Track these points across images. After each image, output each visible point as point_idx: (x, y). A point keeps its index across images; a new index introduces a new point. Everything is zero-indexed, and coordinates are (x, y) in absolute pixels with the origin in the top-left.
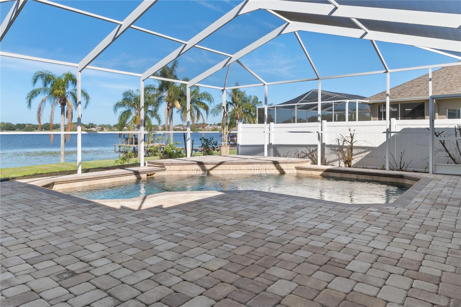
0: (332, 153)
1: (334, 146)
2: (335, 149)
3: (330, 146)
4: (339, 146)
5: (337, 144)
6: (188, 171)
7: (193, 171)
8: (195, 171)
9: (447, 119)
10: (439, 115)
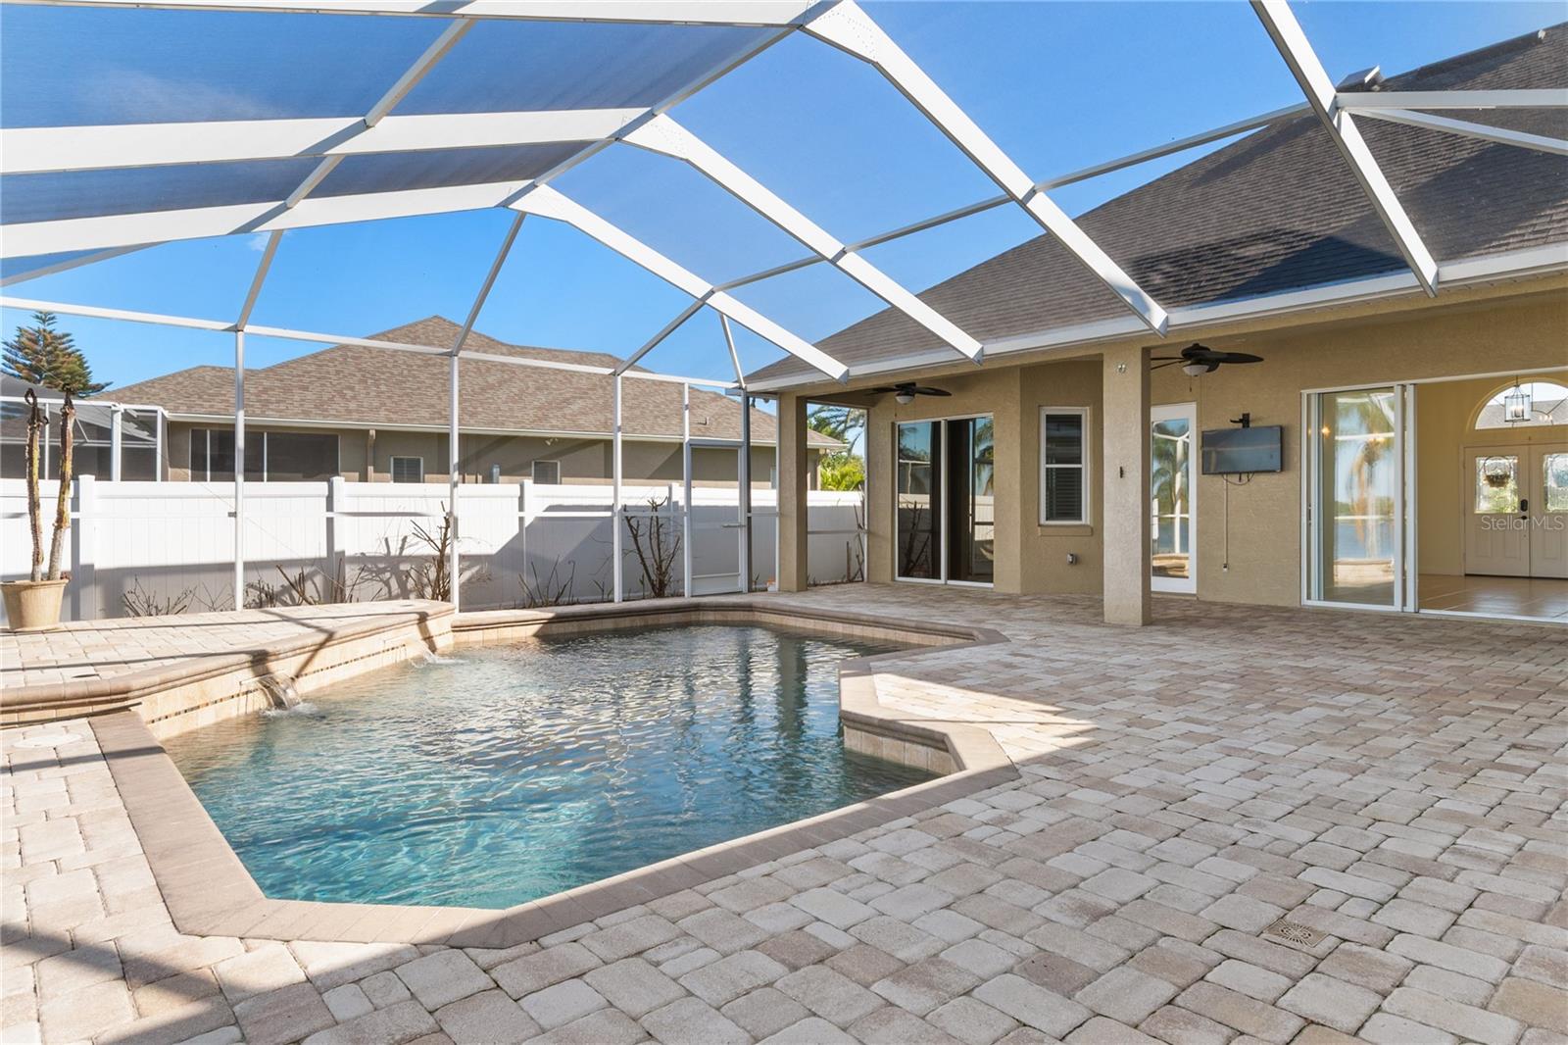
0: (368, 580)
1: (375, 559)
2: (376, 567)
3: (362, 560)
4: (387, 557)
5: (383, 551)
6: (219, 704)
7: (236, 698)
8: (241, 697)
9: (392, 483)
10: (375, 471)
